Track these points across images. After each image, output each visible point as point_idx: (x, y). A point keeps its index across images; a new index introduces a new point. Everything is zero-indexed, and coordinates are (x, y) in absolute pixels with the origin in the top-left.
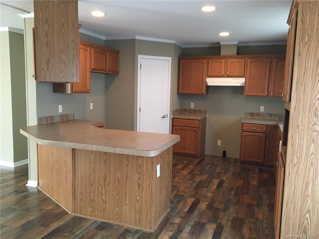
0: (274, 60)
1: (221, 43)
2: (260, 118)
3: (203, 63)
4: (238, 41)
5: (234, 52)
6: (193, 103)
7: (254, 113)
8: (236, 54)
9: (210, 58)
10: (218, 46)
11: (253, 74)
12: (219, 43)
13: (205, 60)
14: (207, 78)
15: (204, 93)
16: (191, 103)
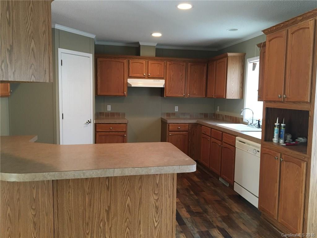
0: (189, 63)
1: (141, 44)
2: (175, 117)
3: (124, 63)
4: (157, 43)
5: (153, 54)
6: (110, 106)
7: (170, 113)
8: (155, 56)
9: (130, 58)
10: (137, 46)
11: (172, 76)
12: (138, 43)
13: (125, 59)
14: (128, 79)
15: (125, 95)
16: (108, 106)
